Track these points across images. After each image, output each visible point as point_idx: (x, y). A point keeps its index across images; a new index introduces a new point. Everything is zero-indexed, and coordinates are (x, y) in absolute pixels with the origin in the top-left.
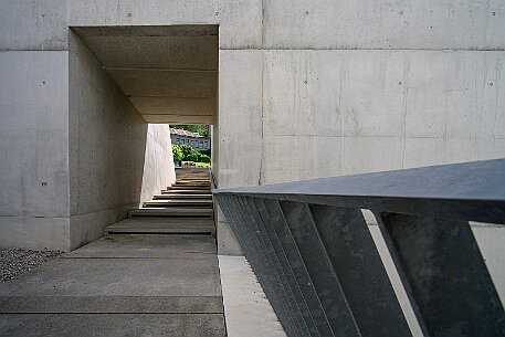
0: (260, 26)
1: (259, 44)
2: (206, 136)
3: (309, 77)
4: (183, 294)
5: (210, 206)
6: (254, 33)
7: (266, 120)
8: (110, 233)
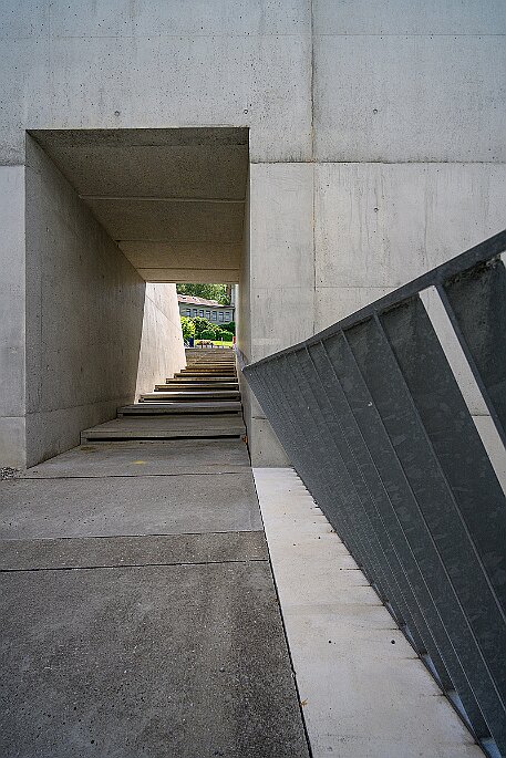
0: (308, 130)
1: (307, 155)
2: (227, 305)
3: (381, 201)
4: (202, 529)
5: (237, 398)
6: (299, 139)
7: (320, 265)
8: (90, 440)
